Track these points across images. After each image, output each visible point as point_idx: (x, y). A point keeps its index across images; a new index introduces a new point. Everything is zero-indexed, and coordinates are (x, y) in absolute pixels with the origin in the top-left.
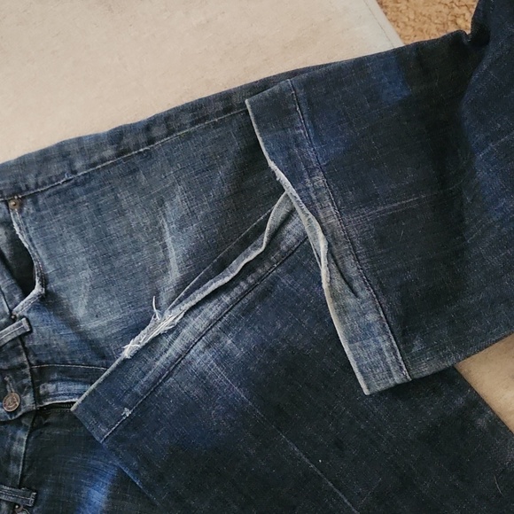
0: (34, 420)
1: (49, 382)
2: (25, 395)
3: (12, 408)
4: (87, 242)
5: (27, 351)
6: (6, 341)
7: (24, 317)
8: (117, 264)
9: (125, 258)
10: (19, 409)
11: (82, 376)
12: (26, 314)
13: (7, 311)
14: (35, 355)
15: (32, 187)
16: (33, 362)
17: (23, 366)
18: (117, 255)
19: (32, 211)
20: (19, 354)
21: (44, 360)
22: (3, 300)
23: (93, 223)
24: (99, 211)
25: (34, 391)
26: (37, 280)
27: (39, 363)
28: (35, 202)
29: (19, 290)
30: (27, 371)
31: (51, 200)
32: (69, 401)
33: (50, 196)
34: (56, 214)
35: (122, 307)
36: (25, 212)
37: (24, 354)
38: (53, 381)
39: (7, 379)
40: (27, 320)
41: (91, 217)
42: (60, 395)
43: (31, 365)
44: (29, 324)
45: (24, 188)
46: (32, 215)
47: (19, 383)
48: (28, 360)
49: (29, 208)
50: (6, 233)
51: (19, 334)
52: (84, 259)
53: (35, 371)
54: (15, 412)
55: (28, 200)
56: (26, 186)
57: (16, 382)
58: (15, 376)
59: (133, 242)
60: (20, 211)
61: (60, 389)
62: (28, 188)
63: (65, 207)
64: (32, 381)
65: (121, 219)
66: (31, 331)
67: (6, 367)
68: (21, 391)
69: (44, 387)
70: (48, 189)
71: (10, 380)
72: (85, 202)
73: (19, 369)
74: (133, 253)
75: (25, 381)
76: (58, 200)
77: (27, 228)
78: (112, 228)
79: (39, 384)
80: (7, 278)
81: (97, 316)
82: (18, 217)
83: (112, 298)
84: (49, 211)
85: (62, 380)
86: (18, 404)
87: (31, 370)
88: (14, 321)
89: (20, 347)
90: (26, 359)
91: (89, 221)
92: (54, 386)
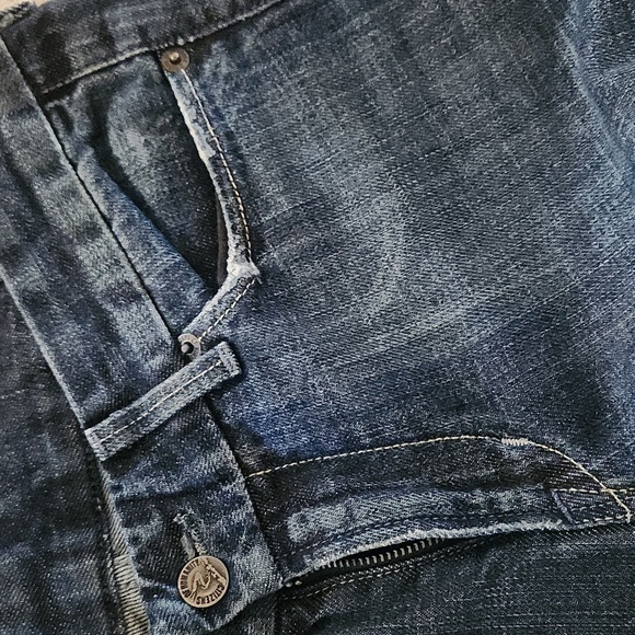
0: (278, 620)
1: (314, 504)
2: (246, 551)
3: (210, 596)
4: (383, 125)
5: (229, 434)
6: (165, 415)
7: (220, 339)
8: (468, 169)
9: (482, 154)
10: (232, 594)
11: (404, 473)
12: (227, 332)
13: (166, 335)
14: (257, 441)
15: (223, 11)
16: (251, 462)
17: (224, 476)
18: (463, 147)
19: (224, 70)
20: (209, 446)
21: (283, 449)
22: (152, 308)
23: (394, 78)
24: (404, 48)
25: (269, 540)
26: (232, 243)
27: (268, 460)
28: (233, 47)
29: (194, 278)
30: (238, 487)
31: (275, 38)
32: (399, 539)
33: (271, 26)
34: (291, 68)
35: (499, 269)
36: (207, 73)
37: (223, 442)
38: (329, 499)
39: (180, 520)
40: (233, 347)
41: (387, 64)
42: (363, 530)
43: (245, 470)
44: (238, 358)
45: (200, 18)
46: (228, 78)
47: (221, 524)
48: (238, 458)
49: (218, 62)
50: (147, 143)
51: (208, 386)
52: (381, 165)
53: (261, 484)
54: (221, 608)
55: (214, 46)
56: (206, 12)
57: (209, 521)
58: (204, 510)
59: (500, 112)
60: (196, 73)
61: (359, 513)
62: (210, 17)
63: (316, 48)
64: (257, 512)
65: (463, 59)
66: (241, 378)
67: (176, 488)
68: (225, 545)
69: (303, 519)
70: (263, 13)
71: (191, 521)
72: (365, 29)
73: (213, 486)
74: (505, 137)
75: (239, 516)
76: (293, 33)
77: (216, 111)
78: (440, 87)
79: (282, 514)
80: (161, 250)
81: (435, 303)
82: (191, 86)
83: (470, 252)
84: (274, 62)
85: (354, 492)
86: (225, 582)
87: (249, 485)
88: (186, 360)
89: (211, 425)
90: (231, 457)
91: (382, 74)
92: (340, 509)
